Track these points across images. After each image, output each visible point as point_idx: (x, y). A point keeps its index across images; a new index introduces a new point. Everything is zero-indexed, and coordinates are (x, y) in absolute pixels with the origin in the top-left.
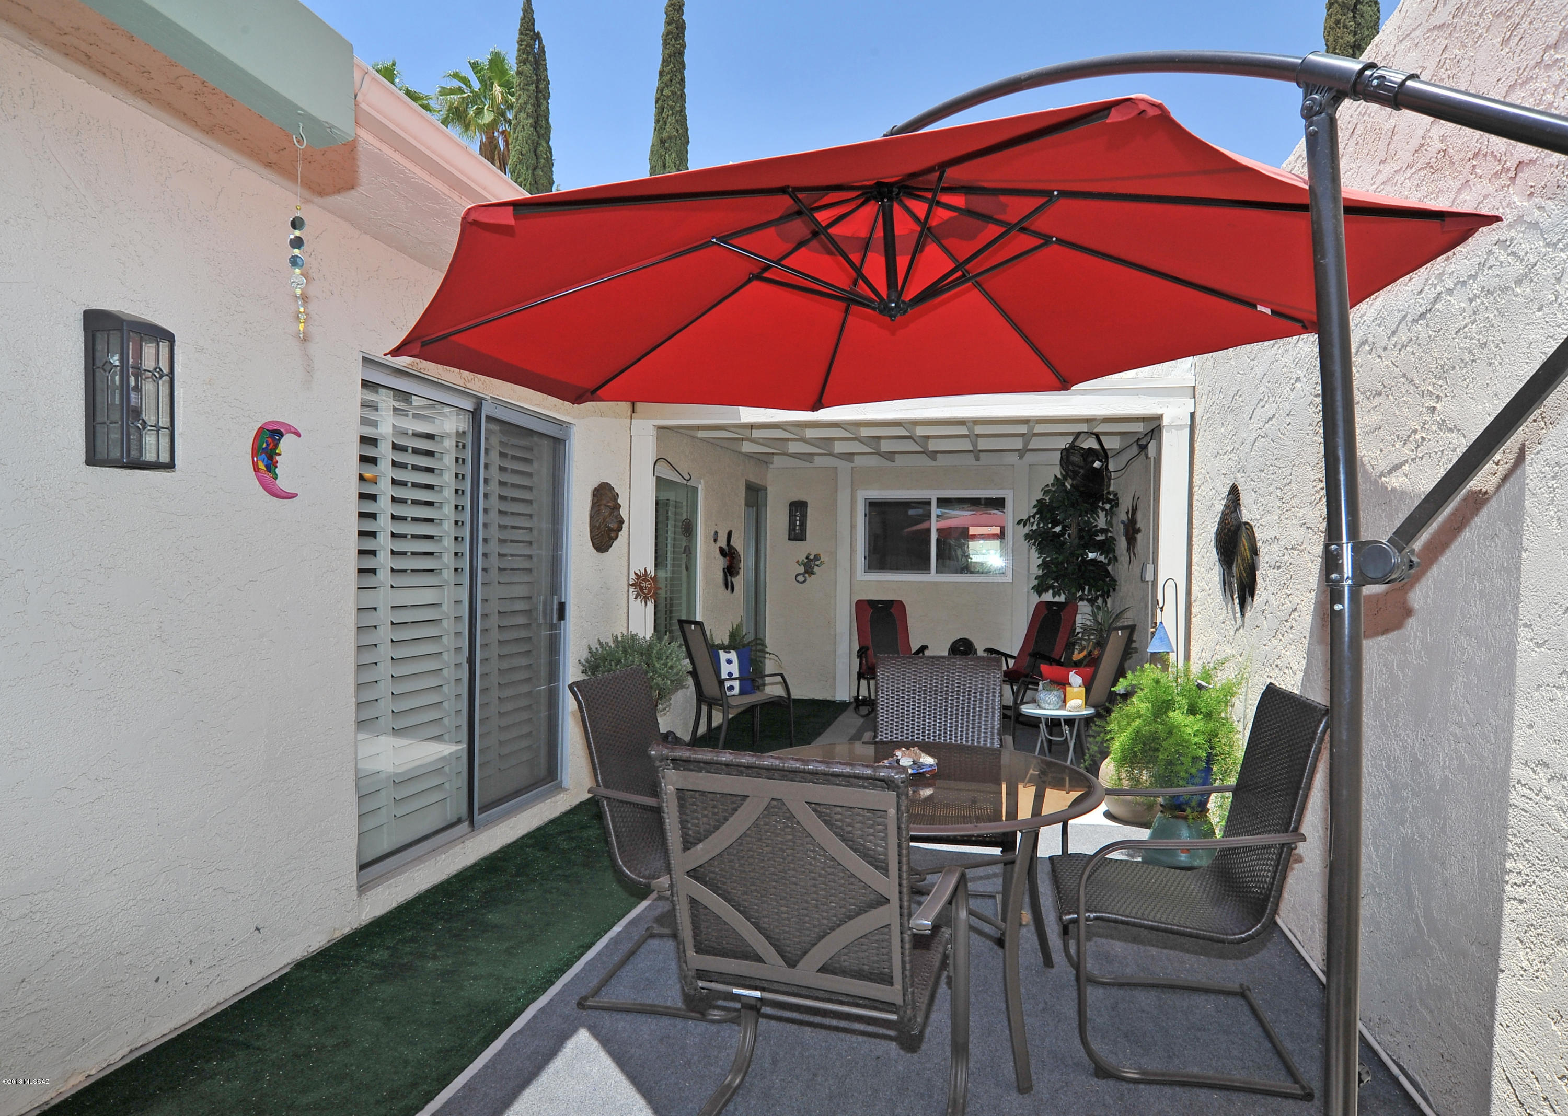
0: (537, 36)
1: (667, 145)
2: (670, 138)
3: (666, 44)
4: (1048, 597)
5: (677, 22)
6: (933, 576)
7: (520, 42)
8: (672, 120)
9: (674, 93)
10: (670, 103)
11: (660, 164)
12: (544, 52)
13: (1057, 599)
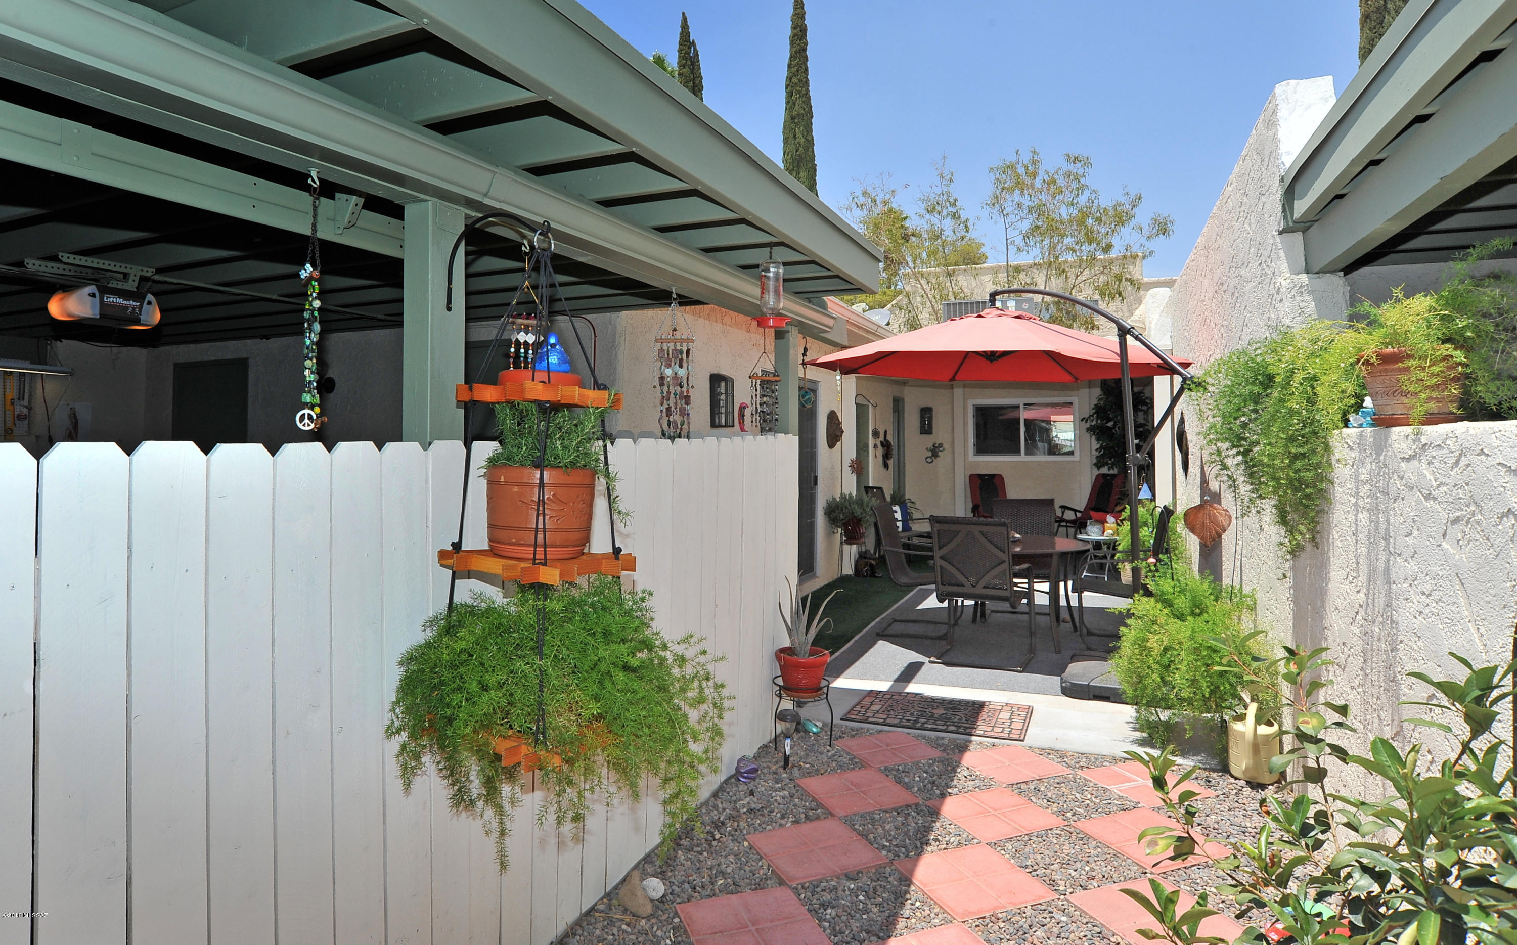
0: (693, 43)
1: (796, 121)
2: (799, 115)
3: (792, 43)
4: (1105, 470)
5: (800, 27)
6: (1023, 457)
7: (680, 51)
8: (799, 101)
9: (800, 81)
10: (798, 88)
11: (791, 136)
12: (698, 55)
13: (1112, 472)
